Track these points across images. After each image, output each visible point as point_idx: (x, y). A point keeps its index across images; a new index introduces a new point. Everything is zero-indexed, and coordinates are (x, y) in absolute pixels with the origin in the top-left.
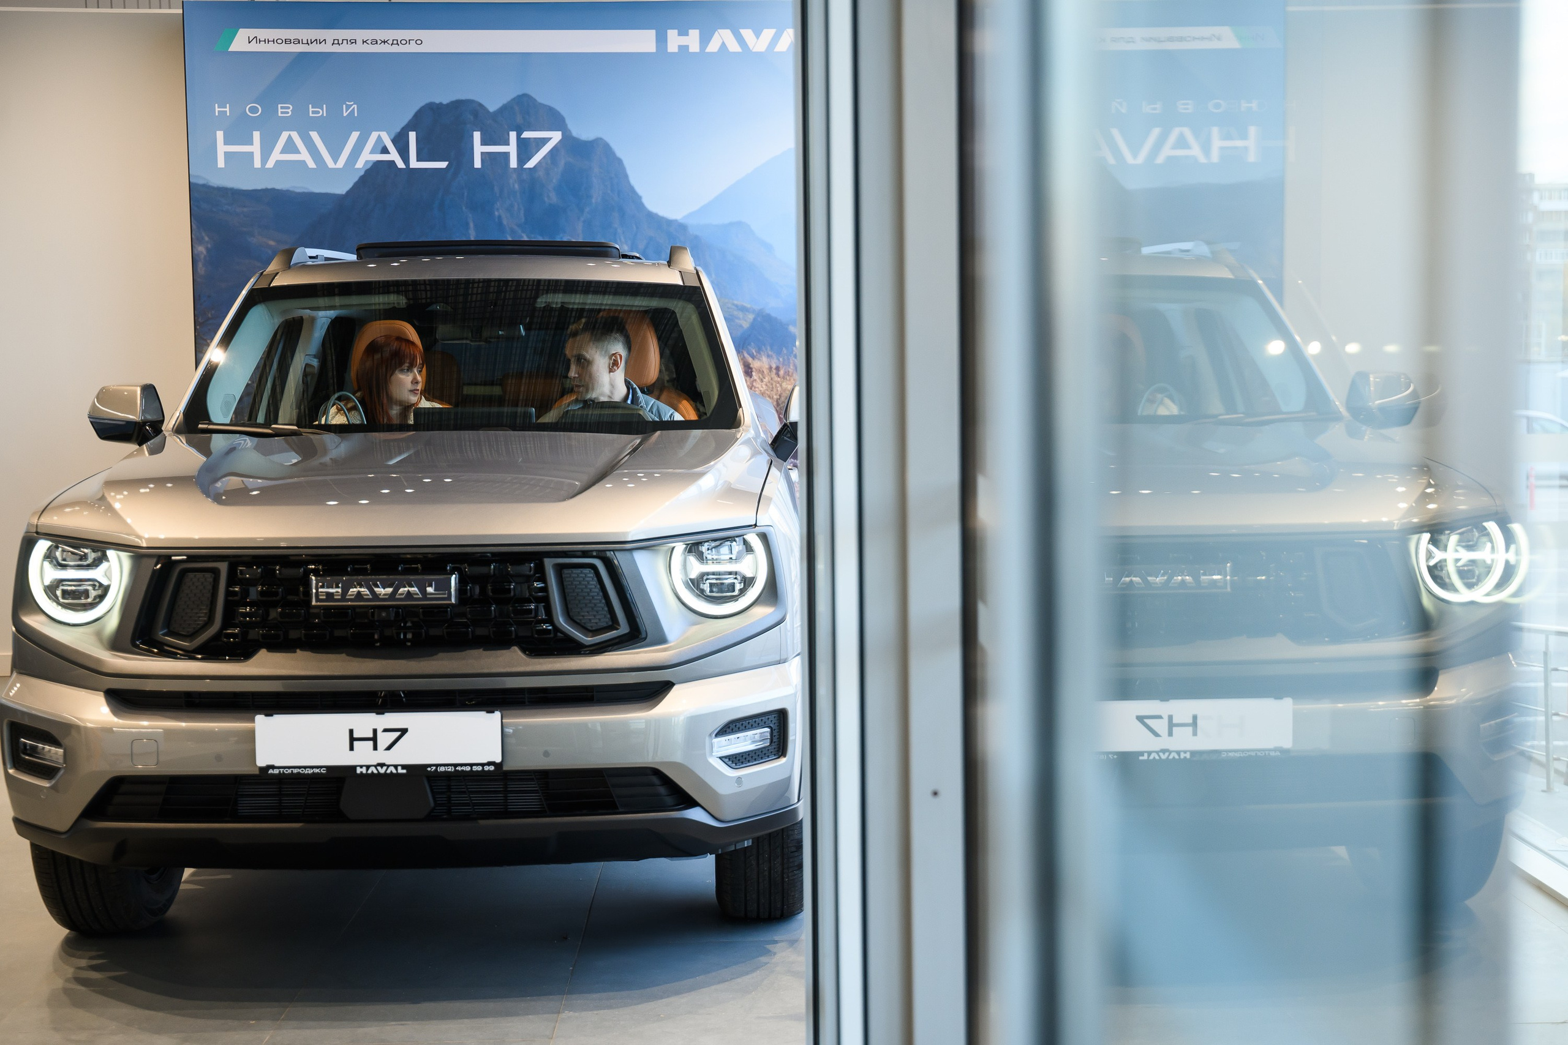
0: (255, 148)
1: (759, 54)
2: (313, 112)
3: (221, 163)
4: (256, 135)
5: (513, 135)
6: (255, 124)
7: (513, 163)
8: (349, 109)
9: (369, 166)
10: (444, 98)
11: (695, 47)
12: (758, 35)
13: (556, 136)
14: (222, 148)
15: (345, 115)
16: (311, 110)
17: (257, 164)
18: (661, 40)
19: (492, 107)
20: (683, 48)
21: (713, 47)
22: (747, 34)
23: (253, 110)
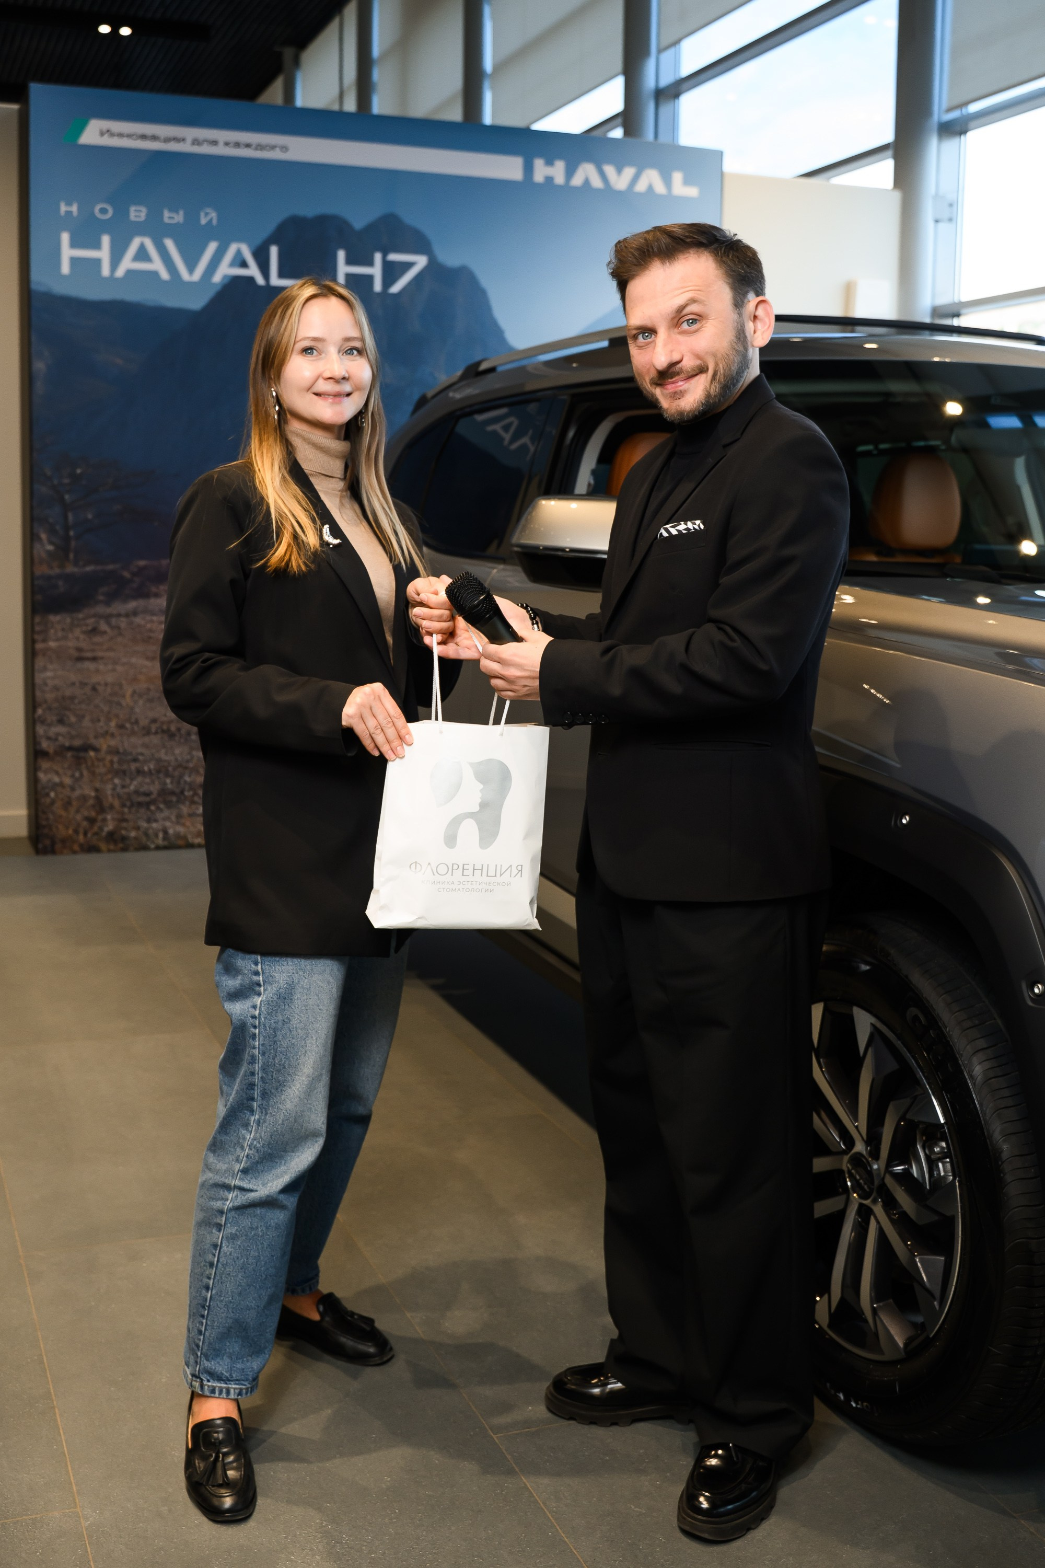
0: (104, 254)
1: (619, 193)
2: (170, 218)
3: (65, 269)
4: (106, 240)
5: (378, 257)
6: (105, 227)
7: (378, 287)
8: (208, 216)
9: (226, 281)
10: (309, 211)
11: (560, 179)
12: (619, 171)
13: (421, 261)
14: (67, 252)
15: (203, 221)
16: (166, 214)
17: (106, 271)
18: (528, 169)
19: (358, 224)
20: (549, 180)
21: (577, 181)
22: (610, 170)
23: (103, 211)
